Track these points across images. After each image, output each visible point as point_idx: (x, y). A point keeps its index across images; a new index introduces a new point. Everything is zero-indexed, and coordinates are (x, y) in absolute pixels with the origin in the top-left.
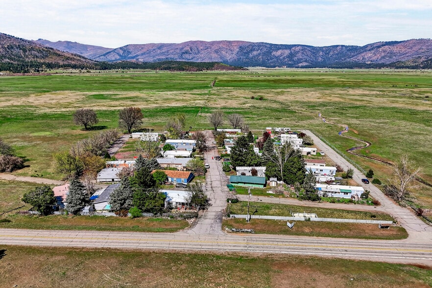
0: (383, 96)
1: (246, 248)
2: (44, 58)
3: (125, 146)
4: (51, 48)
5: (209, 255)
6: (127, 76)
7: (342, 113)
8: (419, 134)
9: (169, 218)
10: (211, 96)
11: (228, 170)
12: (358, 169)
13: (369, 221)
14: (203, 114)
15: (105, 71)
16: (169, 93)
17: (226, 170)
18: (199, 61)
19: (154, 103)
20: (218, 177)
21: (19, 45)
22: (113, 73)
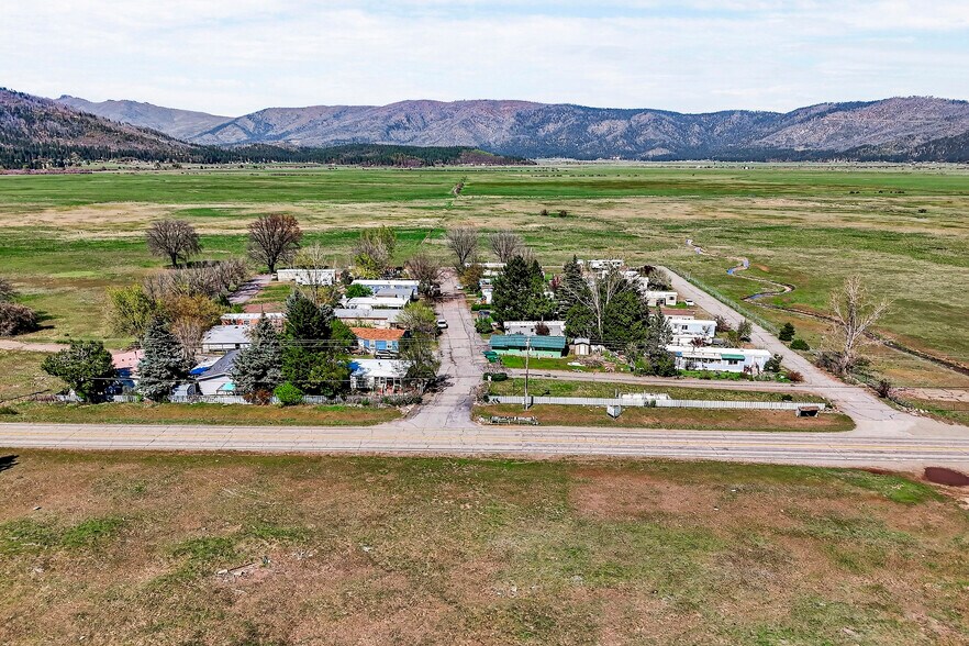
0: (828, 210)
1: (521, 448)
2: (74, 137)
3: (262, 293)
4: (91, 116)
5: (443, 459)
6: (265, 175)
7: (737, 238)
8: (897, 272)
9: (360, 406)
10: (453, 212)
11: (487, 329)
12: (763, 327)
13: (777, 405)
14: (435, 241)
15: (213, 165)
16: (358, 206)
17: (484, 329)
18: (427, 144)
19: (326, 222)
20: (465, 343)
21: (16, 108)
22: (232, 170)
